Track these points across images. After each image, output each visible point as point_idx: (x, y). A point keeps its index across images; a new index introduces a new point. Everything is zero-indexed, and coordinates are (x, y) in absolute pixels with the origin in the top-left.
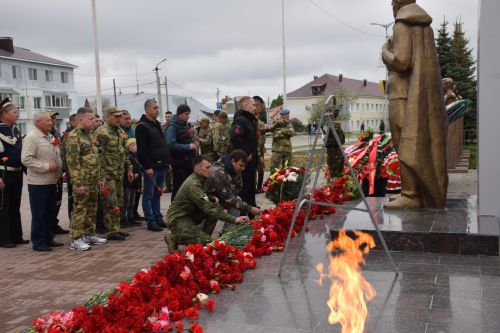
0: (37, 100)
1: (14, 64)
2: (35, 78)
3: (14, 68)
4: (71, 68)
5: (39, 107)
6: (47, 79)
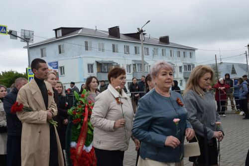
0: (180, 67)
1: (171, 49)
2: (179, 56)
3: (171, 51)
4: (194, 50)
5: (181, 71)
6: (184, 57)
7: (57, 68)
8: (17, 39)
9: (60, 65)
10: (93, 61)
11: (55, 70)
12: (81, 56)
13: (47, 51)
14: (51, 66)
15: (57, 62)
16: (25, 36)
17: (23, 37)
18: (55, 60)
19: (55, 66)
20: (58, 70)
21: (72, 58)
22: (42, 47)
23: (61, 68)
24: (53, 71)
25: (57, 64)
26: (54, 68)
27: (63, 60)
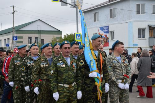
7: (108, 32)
8: (67, 6)
9: (110, 30)
10: (144, 25)
11: (106, 34)
12: (131, 20)
13: (99, 16)
14: (102, 30)
15: (108, 27)
16: (74, 3)
17: (73, 4)
18: (106, 25)
19: (106, 31)
20: (109, 35)
21: (122, 22)
22: (96, 11)
23: (111, 32)
24: (104, 36)
25: (108, 29)
26: (105, 32)
27: (114, 24)
